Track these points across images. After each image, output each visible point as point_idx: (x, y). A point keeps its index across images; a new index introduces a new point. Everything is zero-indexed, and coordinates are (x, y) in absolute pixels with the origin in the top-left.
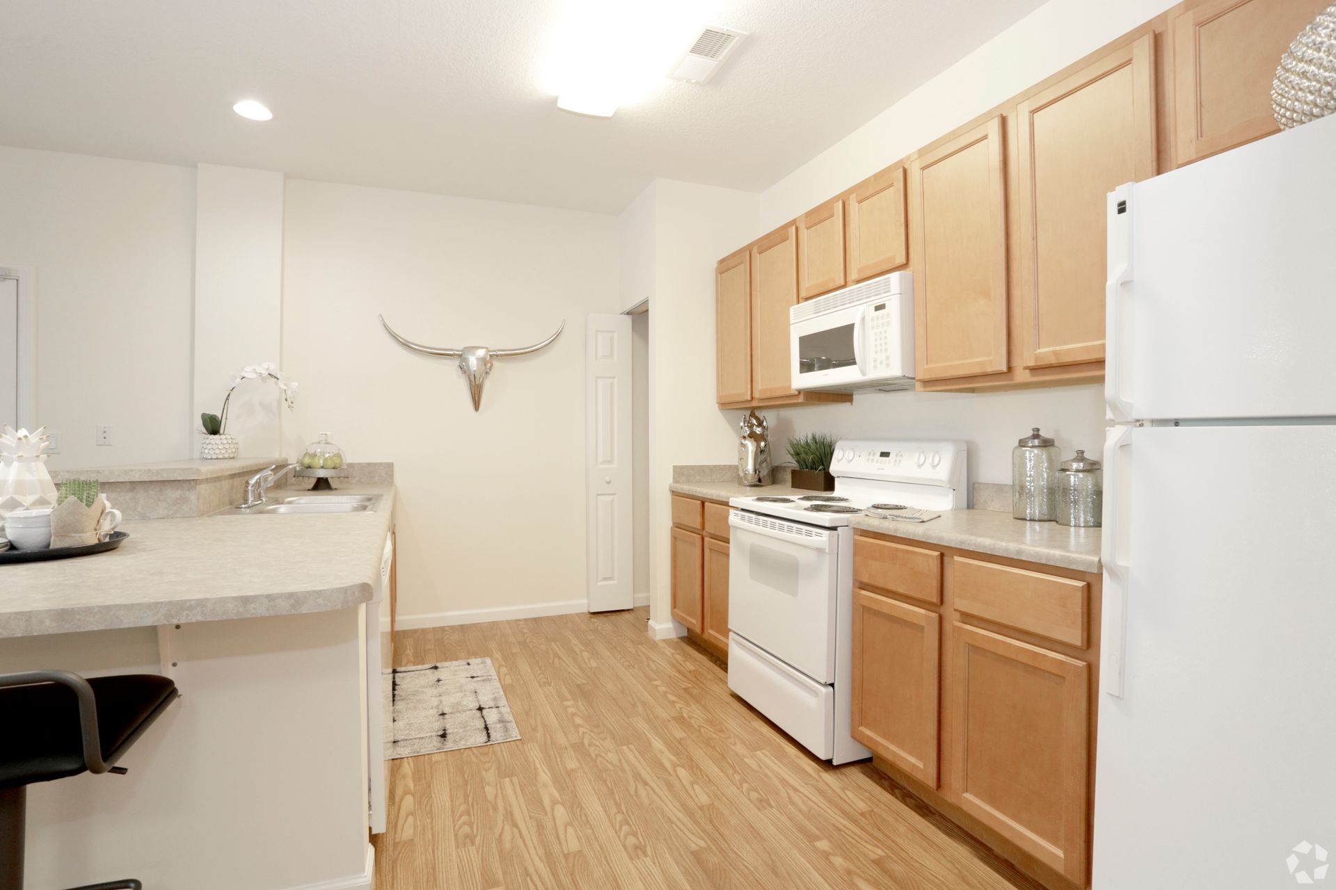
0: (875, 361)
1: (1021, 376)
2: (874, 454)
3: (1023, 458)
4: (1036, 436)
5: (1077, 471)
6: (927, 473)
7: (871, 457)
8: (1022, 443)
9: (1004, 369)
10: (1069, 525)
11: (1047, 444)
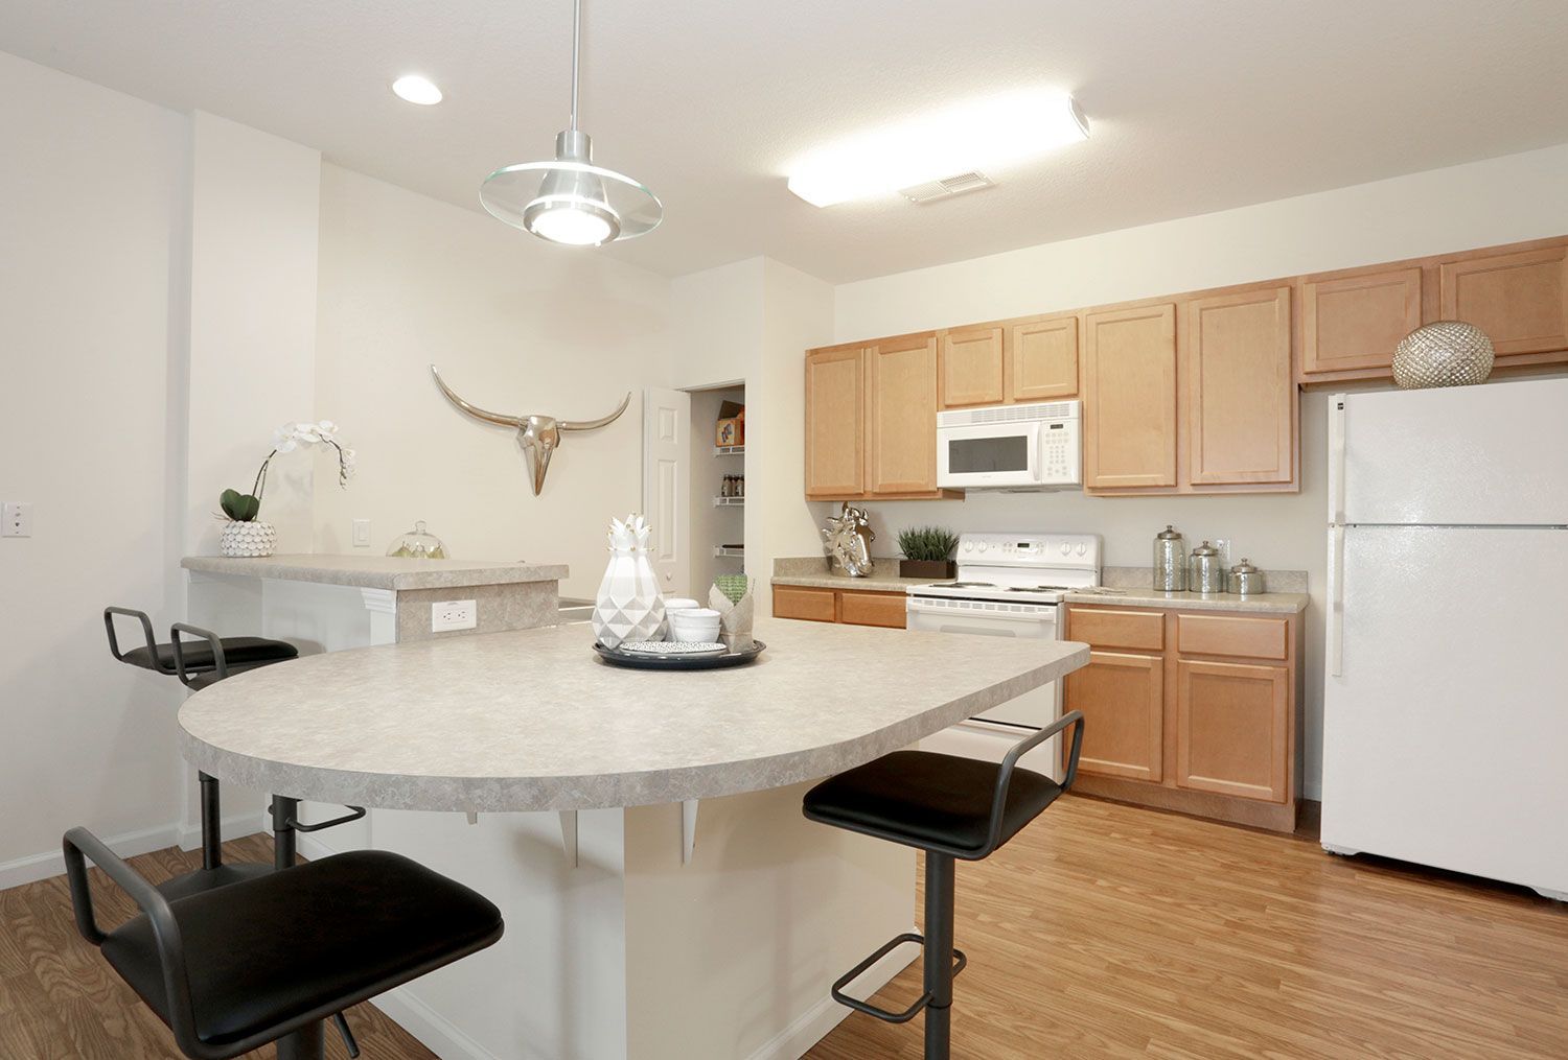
0: (1050, 469)
1: (1185, 488)
2: (1011, 545)
3: (1163, 547)
4: (1170, 531)
5: (1206, 555)
6: (1073, 559)
7: (1007, 548)
8: (1160, 536)
9: (1173, 483)
10: (1201, 592)
11: (1178, 537)
